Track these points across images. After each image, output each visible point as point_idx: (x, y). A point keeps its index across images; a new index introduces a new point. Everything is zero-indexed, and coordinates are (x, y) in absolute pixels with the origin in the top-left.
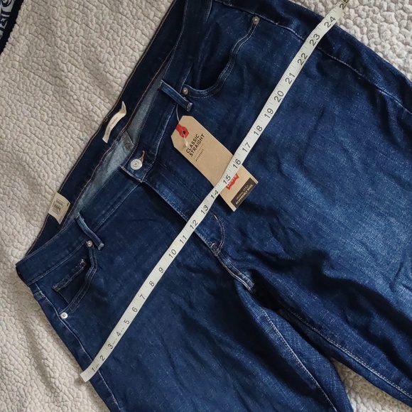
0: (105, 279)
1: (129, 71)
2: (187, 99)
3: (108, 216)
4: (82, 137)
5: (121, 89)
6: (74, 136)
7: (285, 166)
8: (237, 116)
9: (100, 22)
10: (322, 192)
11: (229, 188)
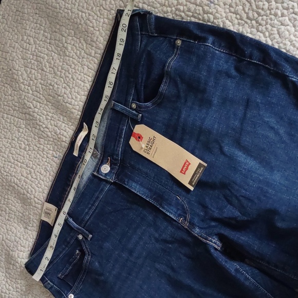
0: (99, 262)
1: (84, 98)
2: (136, 112)
3: (91, 212)
4: (55, 155)
5: (80, 113)
6: (49, 155)
7: (226, 149)
8: (179, 117)
9: (52, 66)
10: (260, 163)
11: (184, 173)
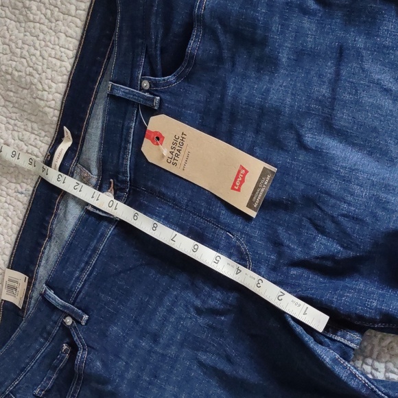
0: (102, 361)
1: (62, 87)
2: (151, 94)
3: (85, 276)
4: (20, 190)
5: (57, 113)
6: (10, 191)
7: (309, 138)
8: (223, 95)
9: (7, 41)
10: (370, 154)
11: (239, 190)
